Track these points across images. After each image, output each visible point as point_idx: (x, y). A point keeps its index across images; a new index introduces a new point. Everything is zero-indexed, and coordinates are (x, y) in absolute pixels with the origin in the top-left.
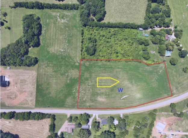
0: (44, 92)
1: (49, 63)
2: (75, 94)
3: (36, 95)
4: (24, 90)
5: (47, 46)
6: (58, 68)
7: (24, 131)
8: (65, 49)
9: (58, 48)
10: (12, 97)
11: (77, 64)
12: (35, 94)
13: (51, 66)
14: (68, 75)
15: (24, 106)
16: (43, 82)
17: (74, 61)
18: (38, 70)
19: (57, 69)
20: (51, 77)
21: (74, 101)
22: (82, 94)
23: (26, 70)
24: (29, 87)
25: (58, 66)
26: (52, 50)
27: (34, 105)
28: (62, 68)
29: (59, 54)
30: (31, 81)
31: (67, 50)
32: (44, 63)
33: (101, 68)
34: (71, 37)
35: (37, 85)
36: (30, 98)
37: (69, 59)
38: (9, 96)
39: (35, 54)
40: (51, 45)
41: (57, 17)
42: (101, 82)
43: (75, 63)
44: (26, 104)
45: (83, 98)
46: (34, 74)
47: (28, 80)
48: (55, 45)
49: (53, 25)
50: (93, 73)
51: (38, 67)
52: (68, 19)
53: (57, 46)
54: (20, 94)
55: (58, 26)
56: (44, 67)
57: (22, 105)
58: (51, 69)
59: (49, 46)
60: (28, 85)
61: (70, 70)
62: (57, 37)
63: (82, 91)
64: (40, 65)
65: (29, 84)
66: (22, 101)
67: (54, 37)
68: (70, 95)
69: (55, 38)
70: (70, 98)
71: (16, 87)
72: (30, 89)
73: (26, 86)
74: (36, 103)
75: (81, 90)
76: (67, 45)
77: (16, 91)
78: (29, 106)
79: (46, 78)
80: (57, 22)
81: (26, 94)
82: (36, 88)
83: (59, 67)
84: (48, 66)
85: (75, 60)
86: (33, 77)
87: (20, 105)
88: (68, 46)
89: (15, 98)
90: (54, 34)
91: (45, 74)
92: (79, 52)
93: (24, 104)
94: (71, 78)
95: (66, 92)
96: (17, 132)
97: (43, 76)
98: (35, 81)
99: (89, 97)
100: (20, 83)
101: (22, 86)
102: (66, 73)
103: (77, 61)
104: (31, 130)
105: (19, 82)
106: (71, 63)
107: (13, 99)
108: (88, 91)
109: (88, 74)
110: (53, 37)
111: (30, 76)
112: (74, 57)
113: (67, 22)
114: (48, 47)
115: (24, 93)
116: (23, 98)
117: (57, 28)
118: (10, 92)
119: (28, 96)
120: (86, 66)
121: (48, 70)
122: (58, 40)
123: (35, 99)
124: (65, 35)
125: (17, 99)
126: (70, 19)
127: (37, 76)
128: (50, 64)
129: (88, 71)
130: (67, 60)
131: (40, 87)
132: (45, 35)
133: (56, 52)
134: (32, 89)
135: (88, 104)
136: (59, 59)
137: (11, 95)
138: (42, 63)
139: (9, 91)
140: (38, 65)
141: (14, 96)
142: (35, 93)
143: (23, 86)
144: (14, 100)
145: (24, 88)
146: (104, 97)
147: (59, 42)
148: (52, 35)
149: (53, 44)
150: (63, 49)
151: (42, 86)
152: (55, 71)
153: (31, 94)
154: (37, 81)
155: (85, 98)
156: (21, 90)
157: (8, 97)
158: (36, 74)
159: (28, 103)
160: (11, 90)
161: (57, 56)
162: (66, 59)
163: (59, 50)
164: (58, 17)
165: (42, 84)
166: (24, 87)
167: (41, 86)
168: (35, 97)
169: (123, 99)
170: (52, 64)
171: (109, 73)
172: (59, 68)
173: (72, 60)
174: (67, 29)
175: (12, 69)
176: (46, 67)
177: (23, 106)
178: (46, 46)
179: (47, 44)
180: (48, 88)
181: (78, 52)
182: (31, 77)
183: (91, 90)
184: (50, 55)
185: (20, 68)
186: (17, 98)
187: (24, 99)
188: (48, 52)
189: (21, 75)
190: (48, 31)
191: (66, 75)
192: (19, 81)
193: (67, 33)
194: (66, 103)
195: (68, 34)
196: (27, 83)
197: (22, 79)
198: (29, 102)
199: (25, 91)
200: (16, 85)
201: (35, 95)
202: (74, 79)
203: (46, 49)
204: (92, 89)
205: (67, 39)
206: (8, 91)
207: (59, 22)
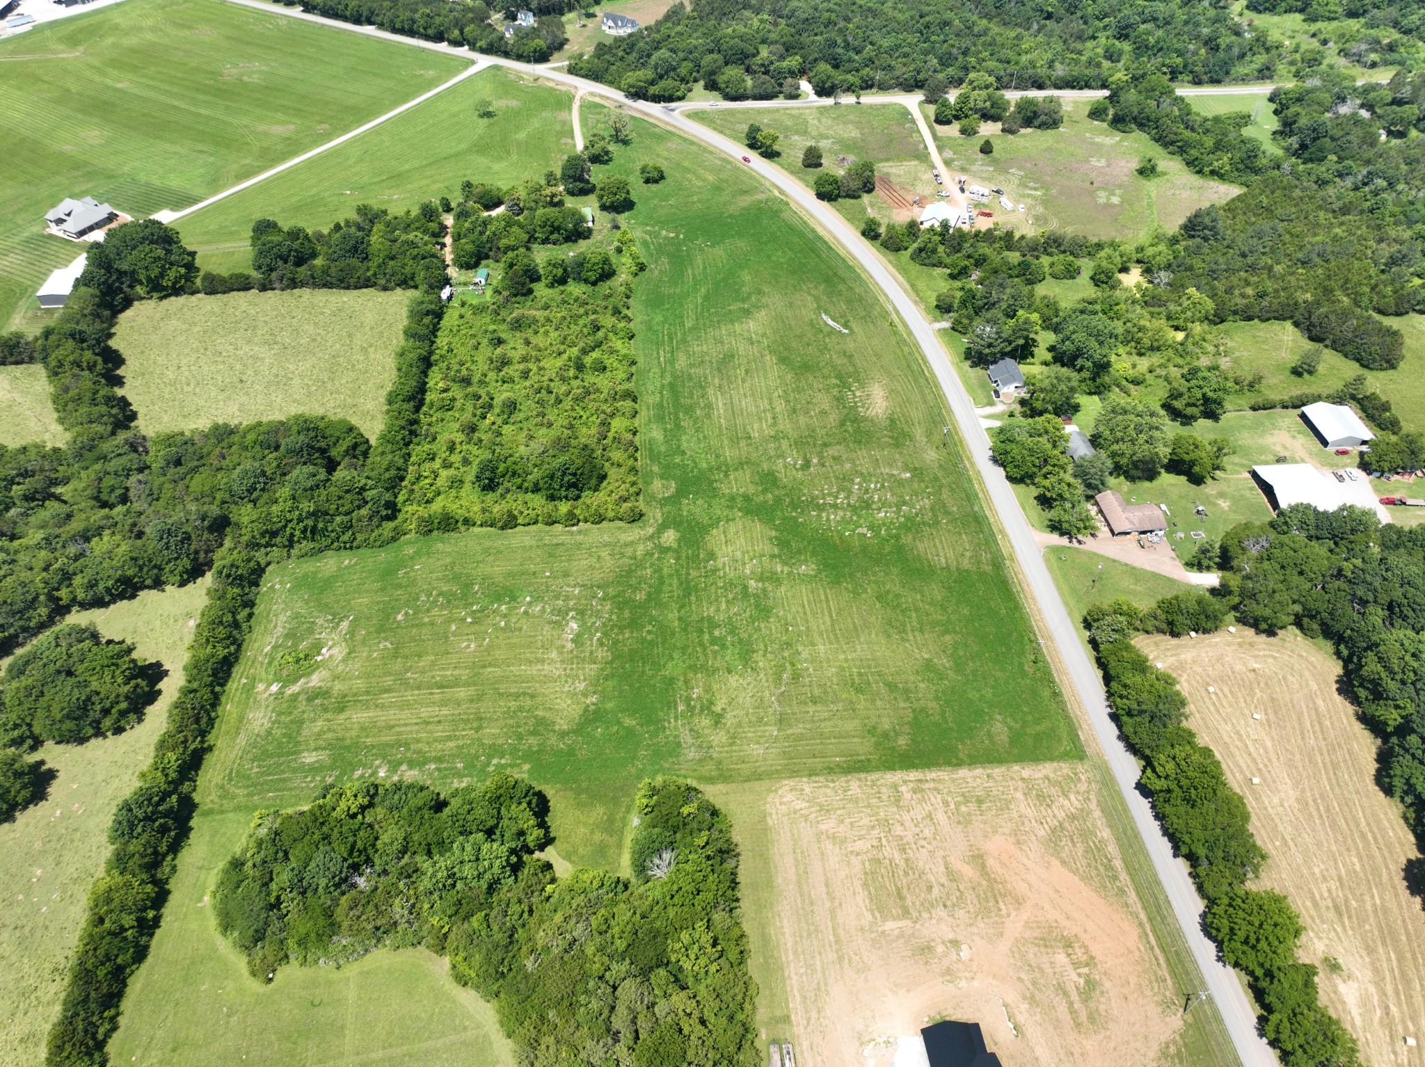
0: (933, 706)
1: (681, 707)
2: (887, 525)
3: (974, 760)
4: (969, 871)
5: (534, 733)
6: (714, 641)
7: (1334, 825)
8: (562, 613)
9: (554, 655)
10: (1073, 979)
11: (670, 537)
12: (972, 777)
13: (708, 689)
14: (761, 579)
15: (1112, 849)
16: (851, 725)
17: (649, 554)
18: (757, 776)
19: (723, 646)
20: (796, 677)
21: (937, 523)
22: (876, 489)
23: (769, 884)
24: (927, 832)
25: (701, 644)
26: (573, 695)
27: (1065, 768)
28: (710, 619)
29: (601, 644)
30: (866, 821)
31: (567, 598)
32: (686, 738)
33: (678, 426)
34: (468, 586)
35: (890, 767)
36: (1024, 807)
37: (633, 581)
38: (1072, 1011)
39: (611, 820)
40: (528, 702)
41: (294, 698)
42: (769, 415)
43: (665, 550)
44: (1086, 834)
45: (901, 483)
46: (800, 805)
47: (860, 845)
48: (532, 679)
49: (358, 716)
50: (718, 456)
51: (724, 776)
52: (320, 621)
53: (543, 661)
54: (1019, 902)
55: (368, 676)
56: (718, 738)
57: (1109, 867)
58: (733, 680)
59: (541, 722)
60: (909, 838)
61: (716, 570)
62: (464, 674)
63: (850, 492)
64: (709, 769)
65: (898, 830)
66: (1075, 872)
67: (462, 693)
68: (900, 549)
69: (467, 684)
70: (920, 546)
71: (965, 953)
72: (941, 817)
73: (921, 858)
74: (1052, 759)
75: (847, 497)
76: (530, 603)
77: (1004, 946)
78: (1097, 813)
79: (811, 709)
80: (338, 687)
81: (996, 845)
82: (913, 775)
83: (706, 637)
84: (708, 707)
85: (640, 550)
86: (825, 810)
87: (1122, 892)
88: (538, 599)
89: (1068, 944)
90: (437, 695)
91: (782, 721)
92: (580, 532)
93: (1096, 853)
94: (773, 556)
95: (887, 574)
96: (1379, 884)
97: (798, 729)
98: (855, 785)
99: (877, 453)
100: (906, 913)
101: (936, 891)
102: (745, 587)
103: (651, 537)
104: (1290, 764)
105: (906, 923)
106: (666, 571)
107: (1091, 961)
108: (848, 466)
109: (732, 477)
110: (458, 703)
111: (819, 835)
112: (622, 555)
113: (345, 625)
114: (542, 726)
115: (991, 863)
116: (1048, 866)
117: (388, 681)
118: (1032, 1000)
119: (1015, 833)
120: (681, 493)
121: (746, 699)
122: (484, 667)
123: (1016, 768)
124: (450, 621)
125: (1075, 930)
126: (324, 608)
127: (812, 773)
128: (688, 700)
129: (711, 482)
130: (649, 594)
131: (902, 741)
132: (439, 760)
133: (591, 669)
134: (937, 800)
135: (931, 456)
136: (644, 640)
137: (1061, 989)
138: (692, 754)
139: (1021, 1019)
140: (711, 780)
141: (1061, 958)
142: (963, 772)
143: (930, 888)
144: (1095, 950)
145: (952, 875)
146: (858, 394)
147: (500, 654)
148: (445, 711)
149: (517, 696)
150: (559, 625)
151: (886, 724)
152: (746, 654)
153: (980, 801)
154: (856, 766)
155: (895, 472)
156: (970, 896)
157: (1091, 1018)
158: (788, 783)
159: (1072, 818)
160: (1012, 996)
161: (617, 657)
162: (640, 596)
163: (570, 646)
164: (295, 688)
165: (872, 731)
166: (936, 873)
167: (885, 735)
168: (997, 771)
169: (846, 326)
170: (686, 682)
171: (710, 391)
172: (717, 633)
173: (640, 565)
174: (400, 617)
175: (786, 1019)
176: (718, 719)
177: (1118, 864)
178: (532, 741)
179: (520, 737)
180: (892, 687)
181: (580, 538)
182: (828, 825)
183: (831, 451)
184: (610, 705)
185: (765, 939)
186: (1071, 929)
187: (1056, 863)
188: (592, 717)
189: (833, 913)
190: (407, 745)
191: (764, 590)
192: (890, 925)
193: (435, 611)
194: (966, 564)
195: (442, 607)
196: (890, 851)
197: (861, 898)
198: (1061, 815)
199: (978, 859)
200: (940, 949)
201: (979, 771)
202: (783, 544)
203: (563, 734)
204: (825, 445)
205: (482, 610)
206: (1033, 1032)
207: (336, 677)
